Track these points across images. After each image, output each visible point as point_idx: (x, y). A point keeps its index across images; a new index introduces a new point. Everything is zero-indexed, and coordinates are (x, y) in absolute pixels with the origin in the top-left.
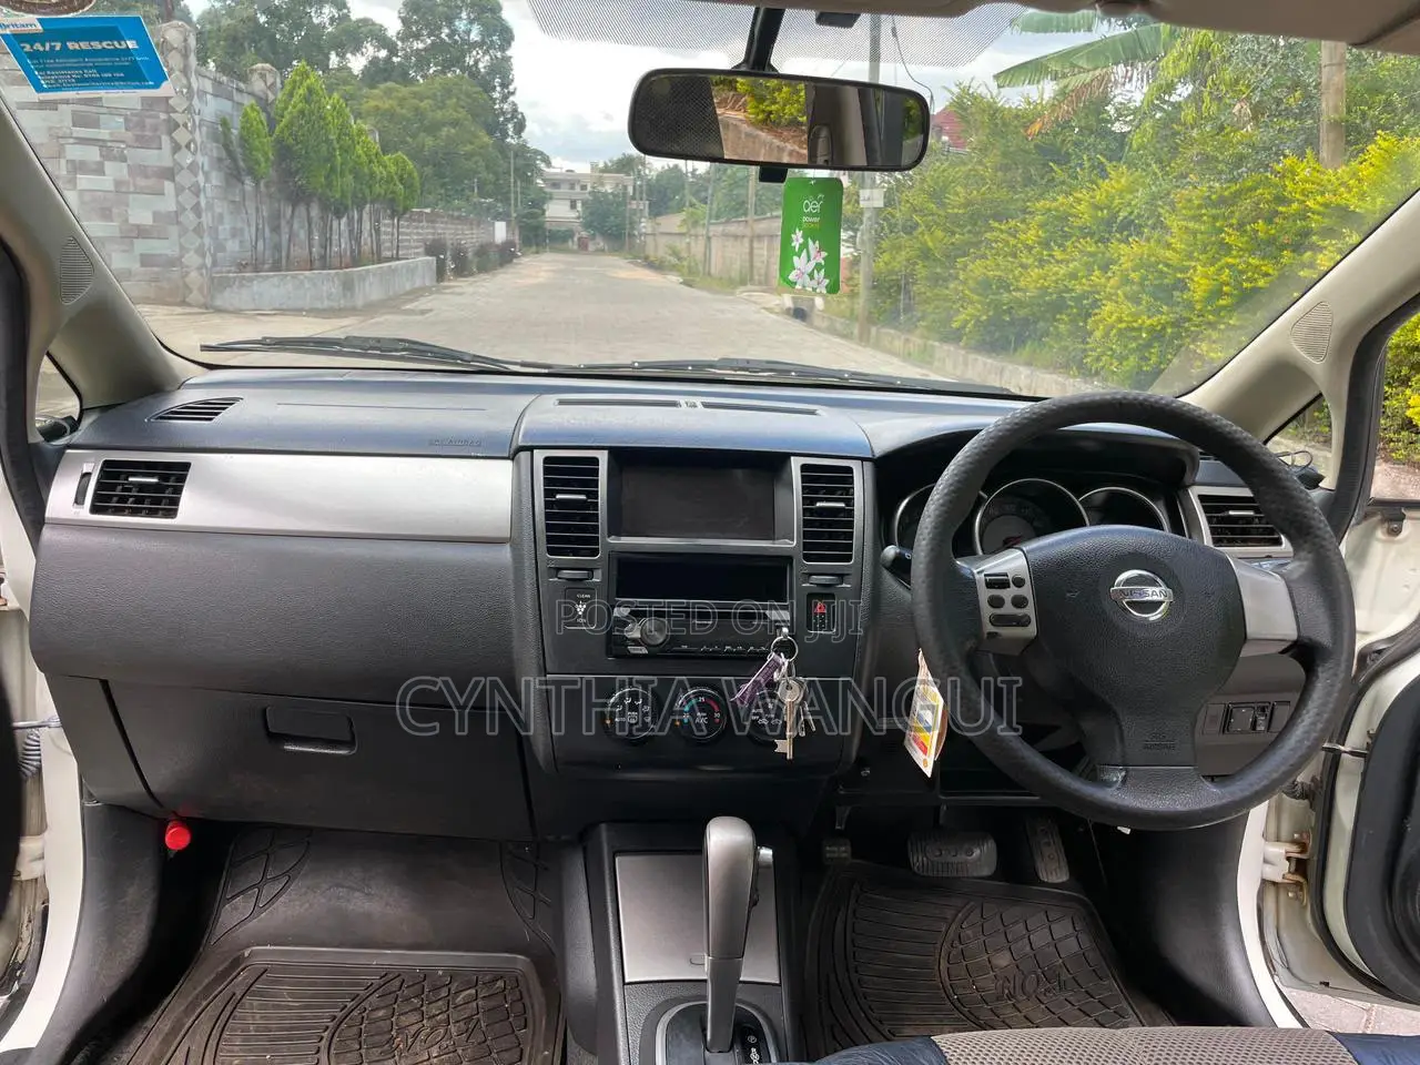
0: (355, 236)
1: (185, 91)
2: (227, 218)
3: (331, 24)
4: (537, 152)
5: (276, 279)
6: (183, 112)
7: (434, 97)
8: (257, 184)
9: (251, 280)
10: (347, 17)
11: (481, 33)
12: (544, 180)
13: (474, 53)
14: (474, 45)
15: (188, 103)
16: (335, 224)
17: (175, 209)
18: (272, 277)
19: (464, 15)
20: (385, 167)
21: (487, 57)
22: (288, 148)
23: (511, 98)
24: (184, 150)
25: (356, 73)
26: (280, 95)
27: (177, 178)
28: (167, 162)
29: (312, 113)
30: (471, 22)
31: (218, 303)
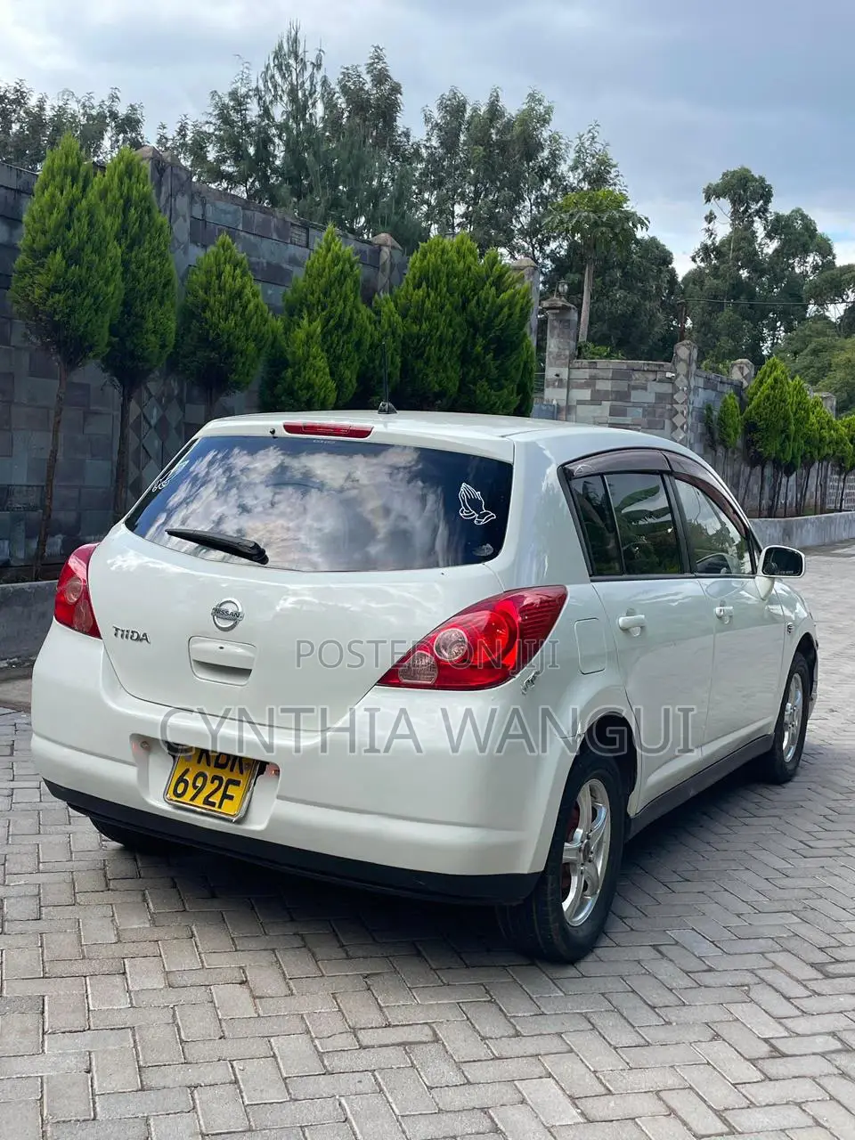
0: (802, 488)
1: (686, 389)
3: (813, 273)
6: (682, 403)
8: (727, 451)
15: (686, 397)
16: (784, 480)
20: (836, 431)
22: (755, 424)
24: (679, 429)
25: (834, 320)
26: (753, 383)
29: (775, 397)
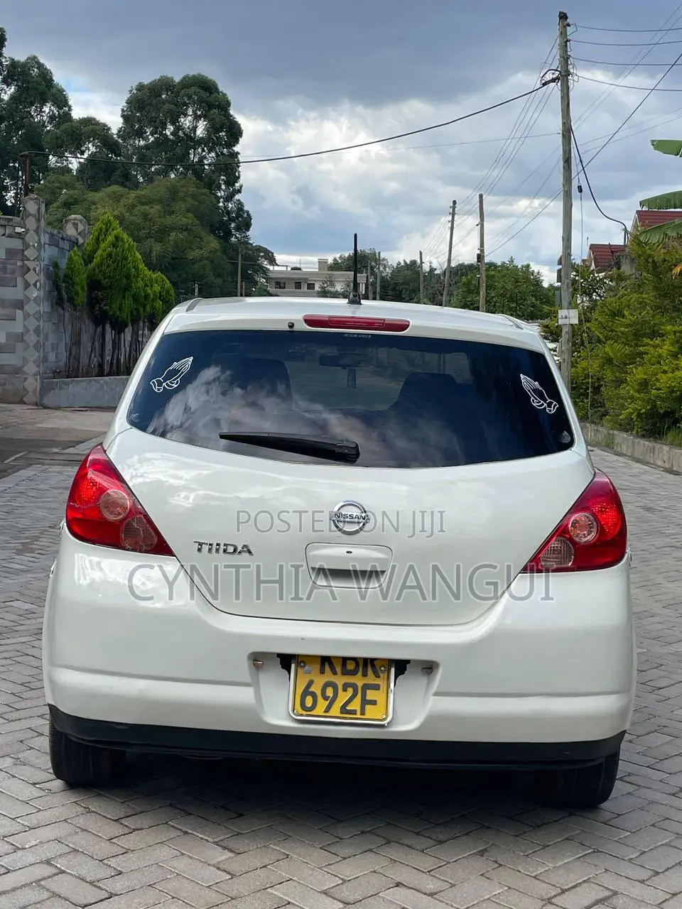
1: (36, 245)
2: (51, 336)
4: (260, 249)
5: (84, 383)
6: (34, 260)
7: (160, 201)
8: (75, 310)
9: (68, 384)
10: (67, 117)
11: (207, 129)
12: (268, 279)
13: (200, 150)
14: (200, 142)
15: (38, 254)
17: (21, 331)
18: (82, 381)
19: (190, 112)
21: (213, 154)
22: (98, 282)
23: (237, 197)
24: (32, 287)
25: (73, 171)
26: (89, 239)
27: (26, 308)
28: (21, 297)
29: (117, 255)
30: (197, 118)
31: (45, 401)
